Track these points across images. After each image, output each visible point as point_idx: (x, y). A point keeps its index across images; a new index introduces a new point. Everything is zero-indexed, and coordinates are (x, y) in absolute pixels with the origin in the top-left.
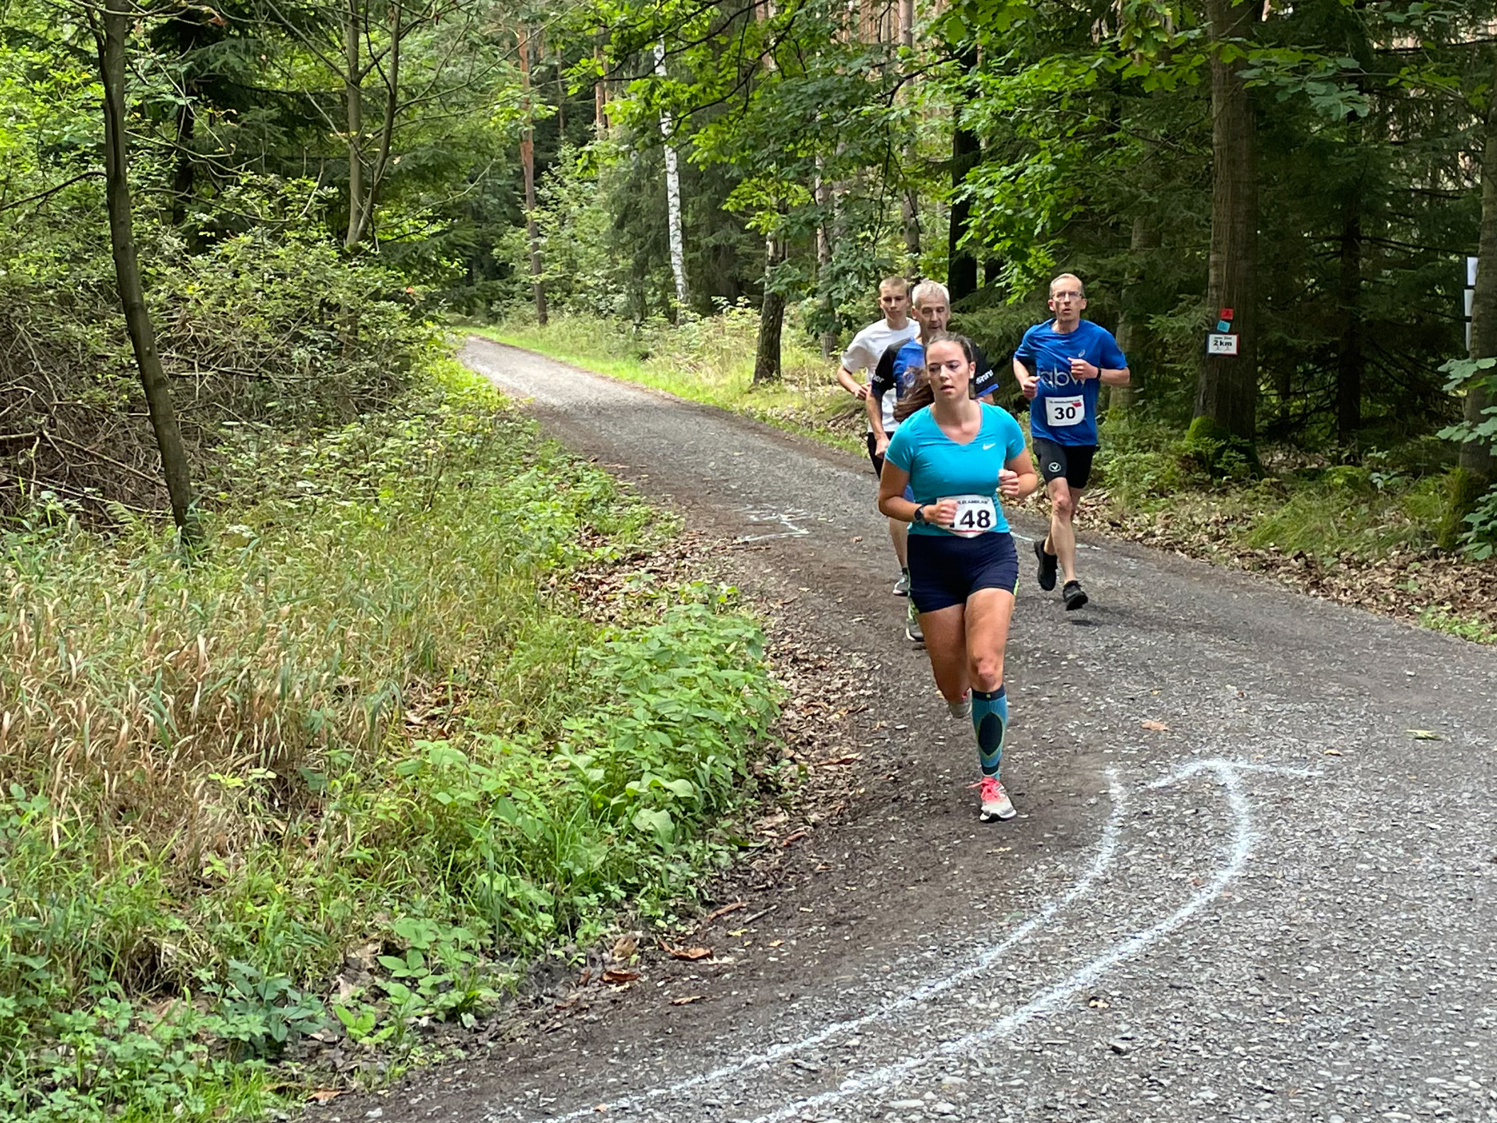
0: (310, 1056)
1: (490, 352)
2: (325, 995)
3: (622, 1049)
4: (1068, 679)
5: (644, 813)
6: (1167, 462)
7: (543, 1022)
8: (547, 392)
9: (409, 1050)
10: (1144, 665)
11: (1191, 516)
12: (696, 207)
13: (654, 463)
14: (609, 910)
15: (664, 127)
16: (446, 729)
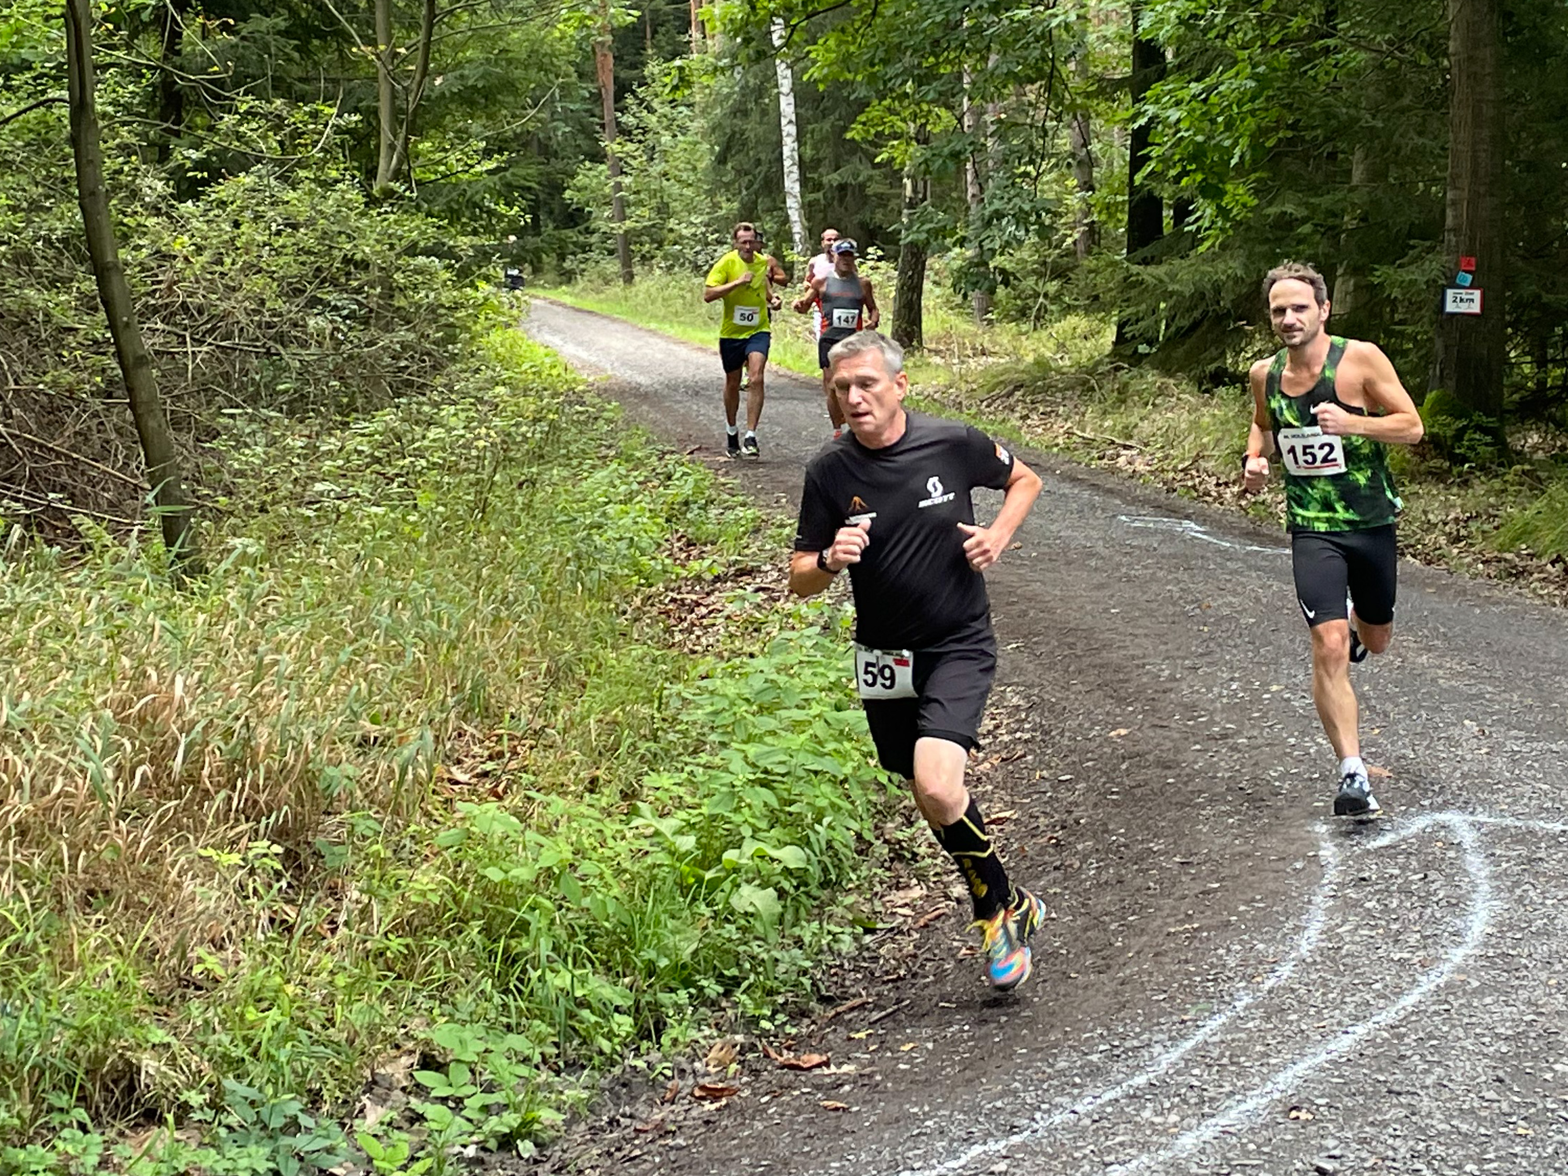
1: (561, 319)
2: (346, 1121)
4: (1271, 716)
5: (746, 890)
7: (619, 1149)
8: (632, 368)
11: (1425, 512)
12: (817, 136)
14: (702, 1009)
15: (775, 36)
16: (500, 789)
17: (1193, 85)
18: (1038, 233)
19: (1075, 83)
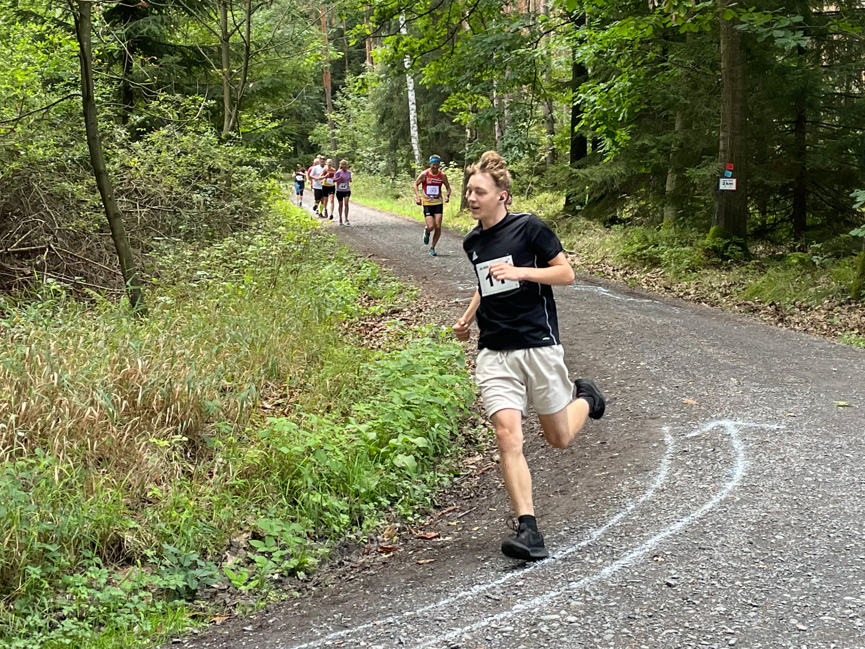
0: (211, 597)
2: (219, 563)
3: (389, 590)
4: (640, 377)
5: (400, 456)
6: (697, 252)
7: (344, 576)
9: (267, 593)
10: (684, 368)
11: (710, 283)
12: (425, 110)
13: (403, 258)
14: (380, 512)
15: (406, 64)
16: (286, 411)
17: (601, 84)
18: (528, 154)
19: (546, 84)
